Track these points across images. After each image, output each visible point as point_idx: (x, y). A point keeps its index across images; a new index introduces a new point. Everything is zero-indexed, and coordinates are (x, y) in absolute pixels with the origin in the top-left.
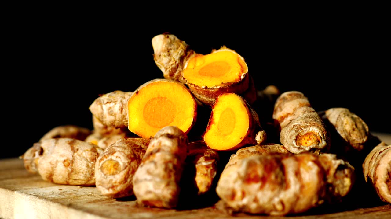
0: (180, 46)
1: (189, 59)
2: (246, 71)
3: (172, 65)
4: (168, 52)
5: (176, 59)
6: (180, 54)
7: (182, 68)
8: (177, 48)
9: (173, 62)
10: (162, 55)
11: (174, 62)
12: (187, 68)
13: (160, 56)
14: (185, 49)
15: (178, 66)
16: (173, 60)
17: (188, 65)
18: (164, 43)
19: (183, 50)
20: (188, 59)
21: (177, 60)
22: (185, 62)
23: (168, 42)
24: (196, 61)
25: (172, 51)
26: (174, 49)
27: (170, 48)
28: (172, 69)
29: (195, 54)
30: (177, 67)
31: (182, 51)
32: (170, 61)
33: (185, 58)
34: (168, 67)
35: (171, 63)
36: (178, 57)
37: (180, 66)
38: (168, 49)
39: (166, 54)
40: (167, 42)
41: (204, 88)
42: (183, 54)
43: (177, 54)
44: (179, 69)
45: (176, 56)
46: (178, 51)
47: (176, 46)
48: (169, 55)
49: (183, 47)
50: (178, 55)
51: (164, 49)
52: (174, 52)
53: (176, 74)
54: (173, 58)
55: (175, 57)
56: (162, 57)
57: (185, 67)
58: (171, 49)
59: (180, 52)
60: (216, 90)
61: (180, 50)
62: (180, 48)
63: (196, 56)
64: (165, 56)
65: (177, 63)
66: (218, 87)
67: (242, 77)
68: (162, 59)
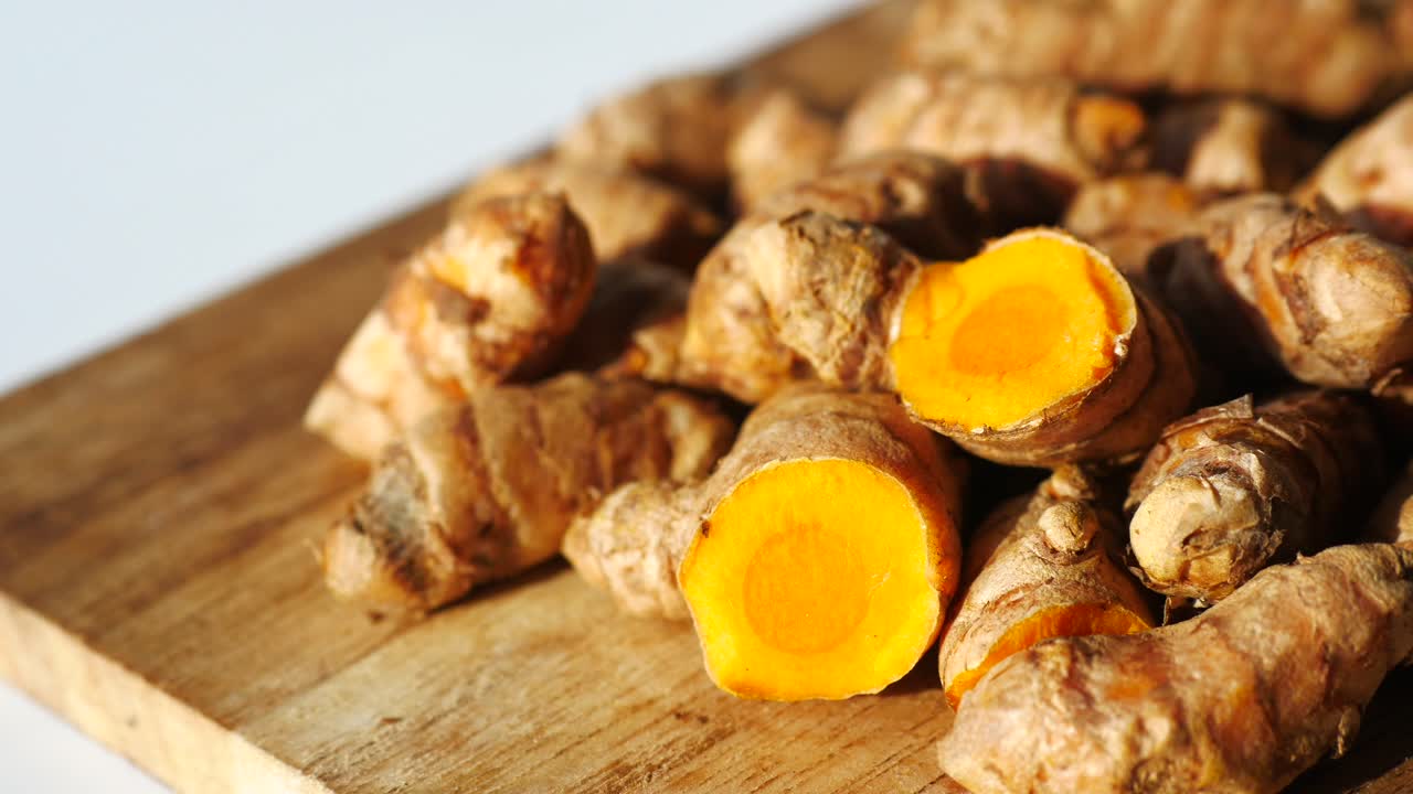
0: (853, 260)
1: (903, 300)
2: (1131, 317)
3: (839, 342)
4: (817, 293)
5: (850, 317)
6: (863, 290)
7: (884, 342)
8: (847, 272)
9: (840, 328)
10: (793, 312)
11: (847, 328)
12: (901, 339)
13: (788, 315)
14: (877, 264)
15: (864, 340)
16: (838, 321)
17: (902, 325)
18: (790, 261)
19: (871, 274)
20: (897, 302)
21: (855, 317)
22: (889, 319)
23: (807, 255)
24: (927, 299)
25: (829, 289)
26: (835, 280)
27: (817, 277)
28: (843, 356)
29: (919, 270)
30: (860, 345)
31: (867, 280)
32: (829, 327)
33: (886, 300)
34: (829, 352)
35: (836, 335)
36: (857, 304)
37: (872, 337)
38: (812, 285)
39: (808, 302)
40: (802, 255)
41: (981, 435)
42: (875, 289)
43: (849, 292)
44: (873, 349)
45: (847, 303)
46: (851, 281)
47: (839, 267)
48: (822, 304)
49: (869, 259)
50: (853, 297)
51: (795, 283)
52: (837, 290)
53: (865, 369)
54: (840, 313)
55: (846, 310)
56: (798, 319)
57: (894, 332)
58: (823, 281)
59: (860, 283)
60: (1027, 435)
61: (858, 275)
62: (856, 268)
63: (925, 279)
64: (806, 314)
65: (859, 328)
66: (1036, 423)
67: (1120, 351)
68: (799, 328)
